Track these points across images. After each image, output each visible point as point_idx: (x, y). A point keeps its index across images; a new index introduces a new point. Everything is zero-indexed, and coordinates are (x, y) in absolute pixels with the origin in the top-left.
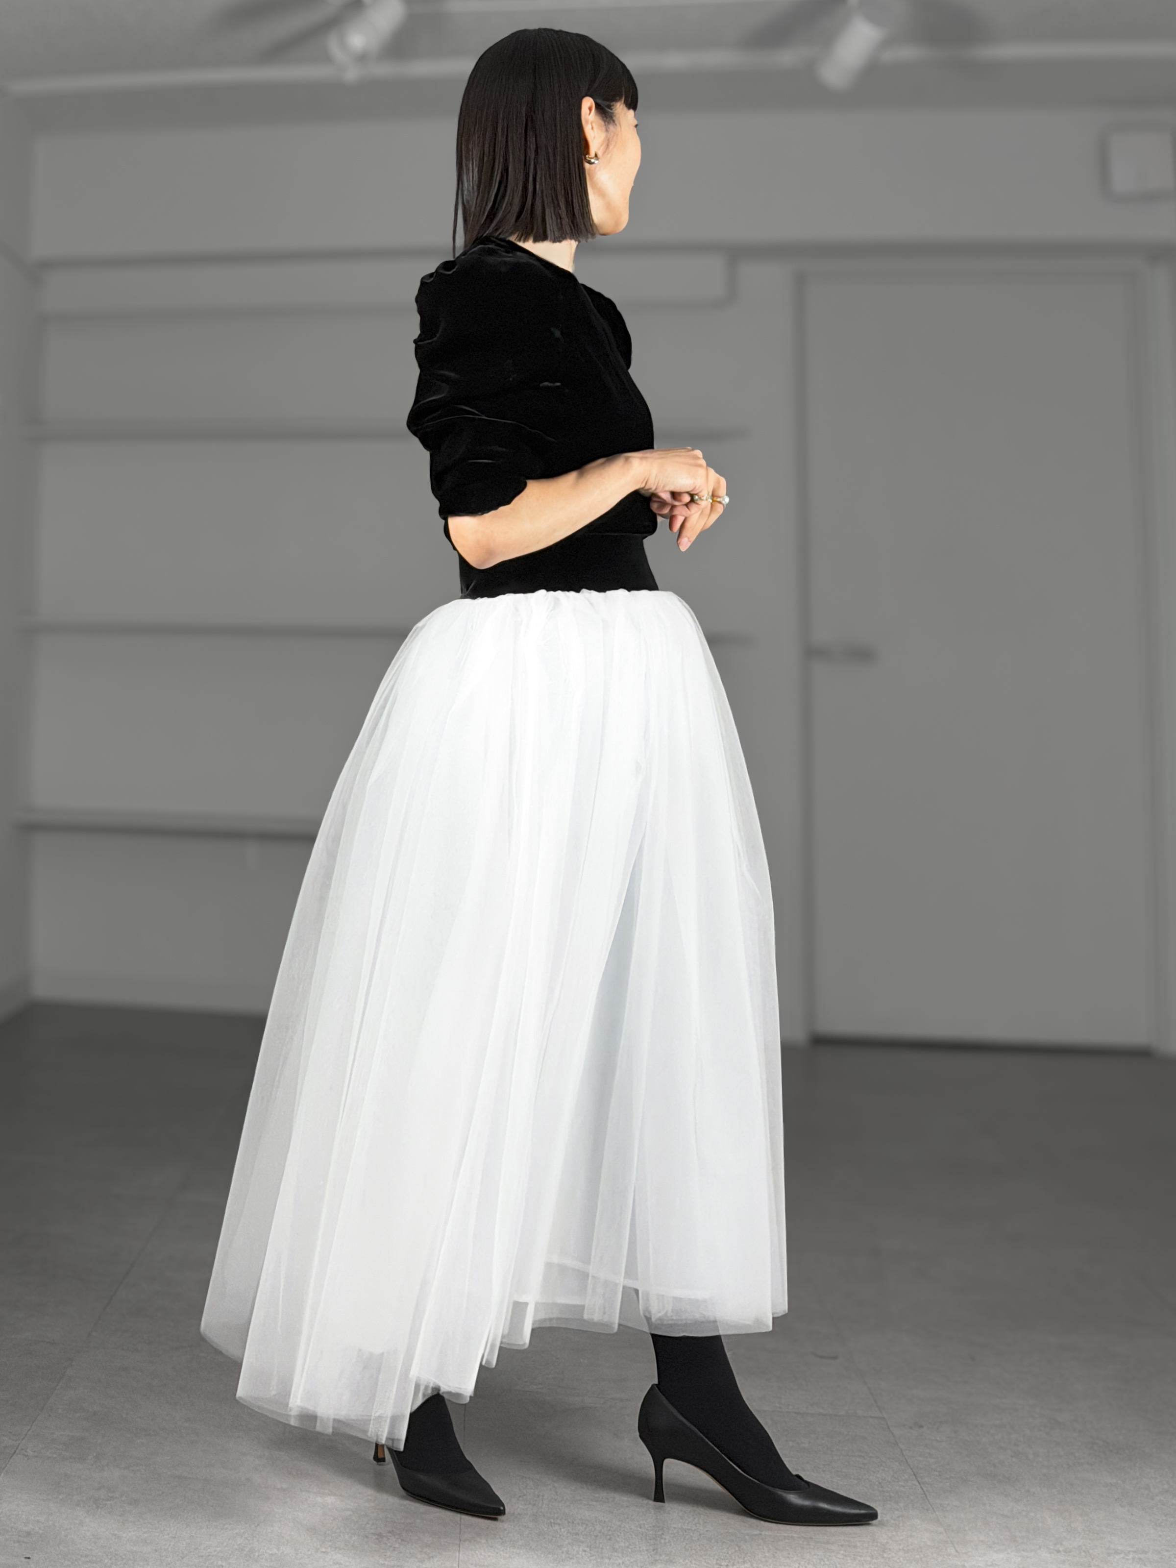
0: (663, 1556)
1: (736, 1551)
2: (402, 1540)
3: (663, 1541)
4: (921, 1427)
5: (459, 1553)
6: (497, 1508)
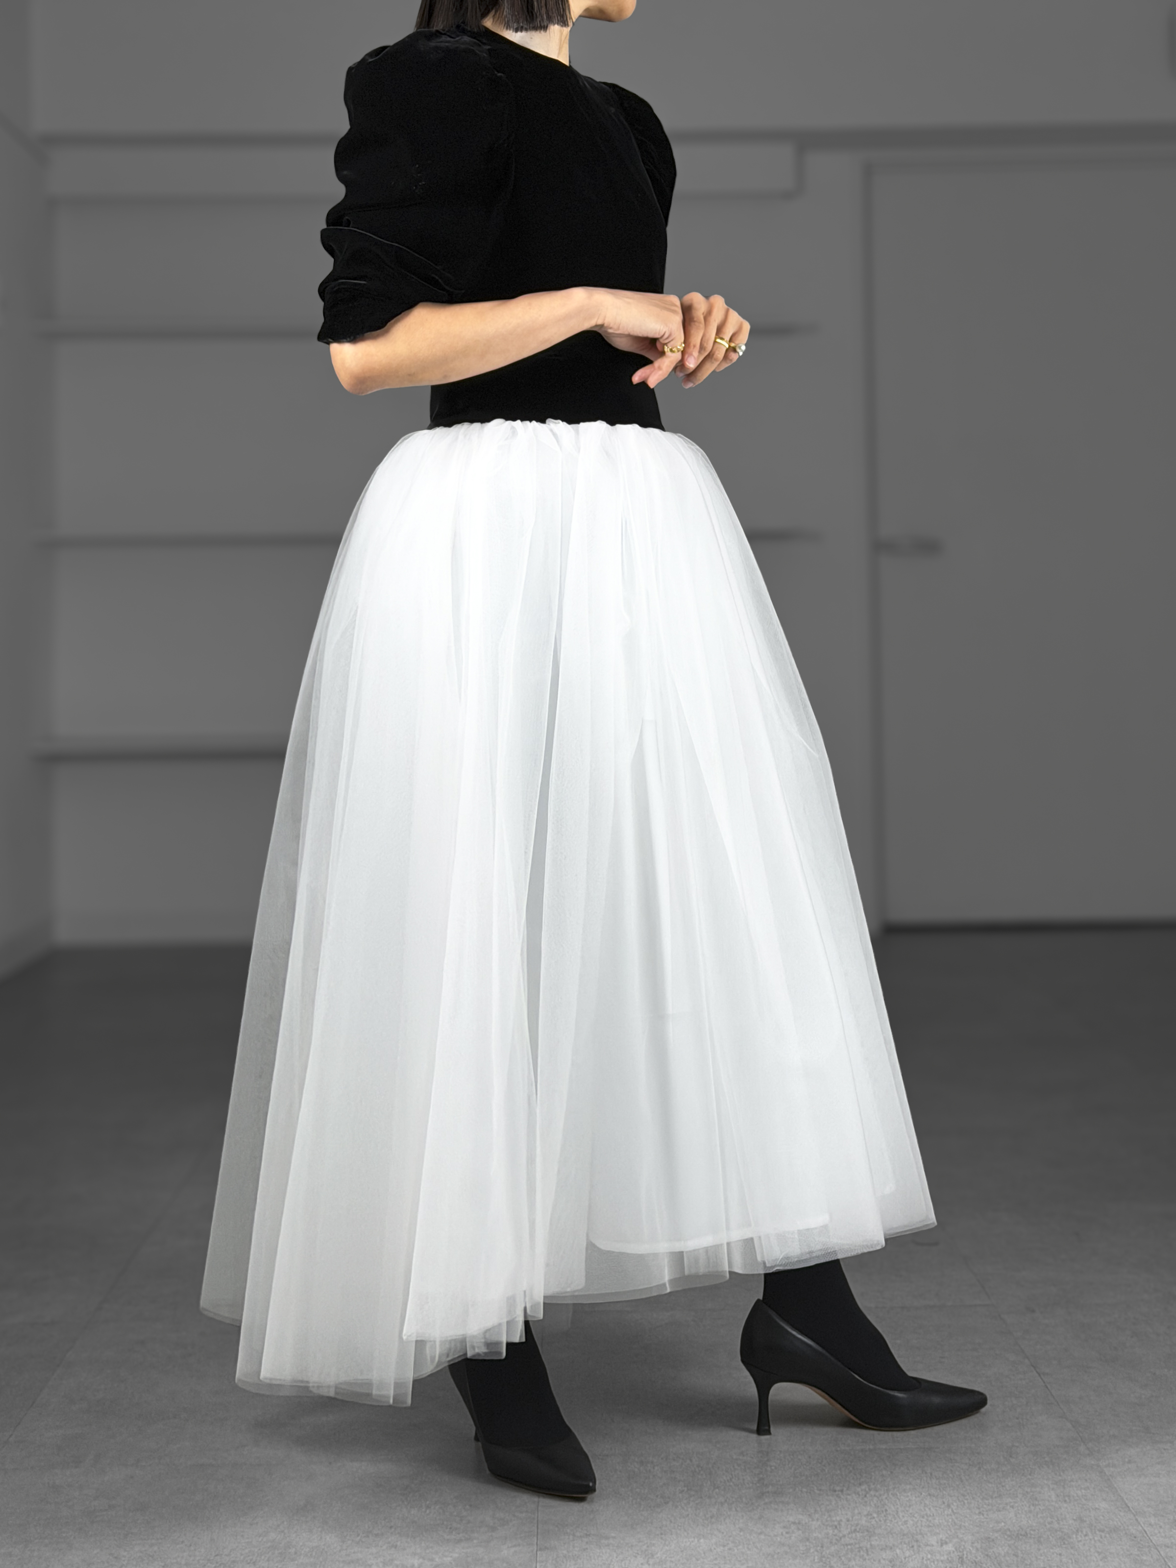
0: (770, 1487)
1: (851, 1472)
2: (471, 1506)
3: (769, 1469)
4: (1033, 1311)
5: (538, 1512)
6: (588, 1486)
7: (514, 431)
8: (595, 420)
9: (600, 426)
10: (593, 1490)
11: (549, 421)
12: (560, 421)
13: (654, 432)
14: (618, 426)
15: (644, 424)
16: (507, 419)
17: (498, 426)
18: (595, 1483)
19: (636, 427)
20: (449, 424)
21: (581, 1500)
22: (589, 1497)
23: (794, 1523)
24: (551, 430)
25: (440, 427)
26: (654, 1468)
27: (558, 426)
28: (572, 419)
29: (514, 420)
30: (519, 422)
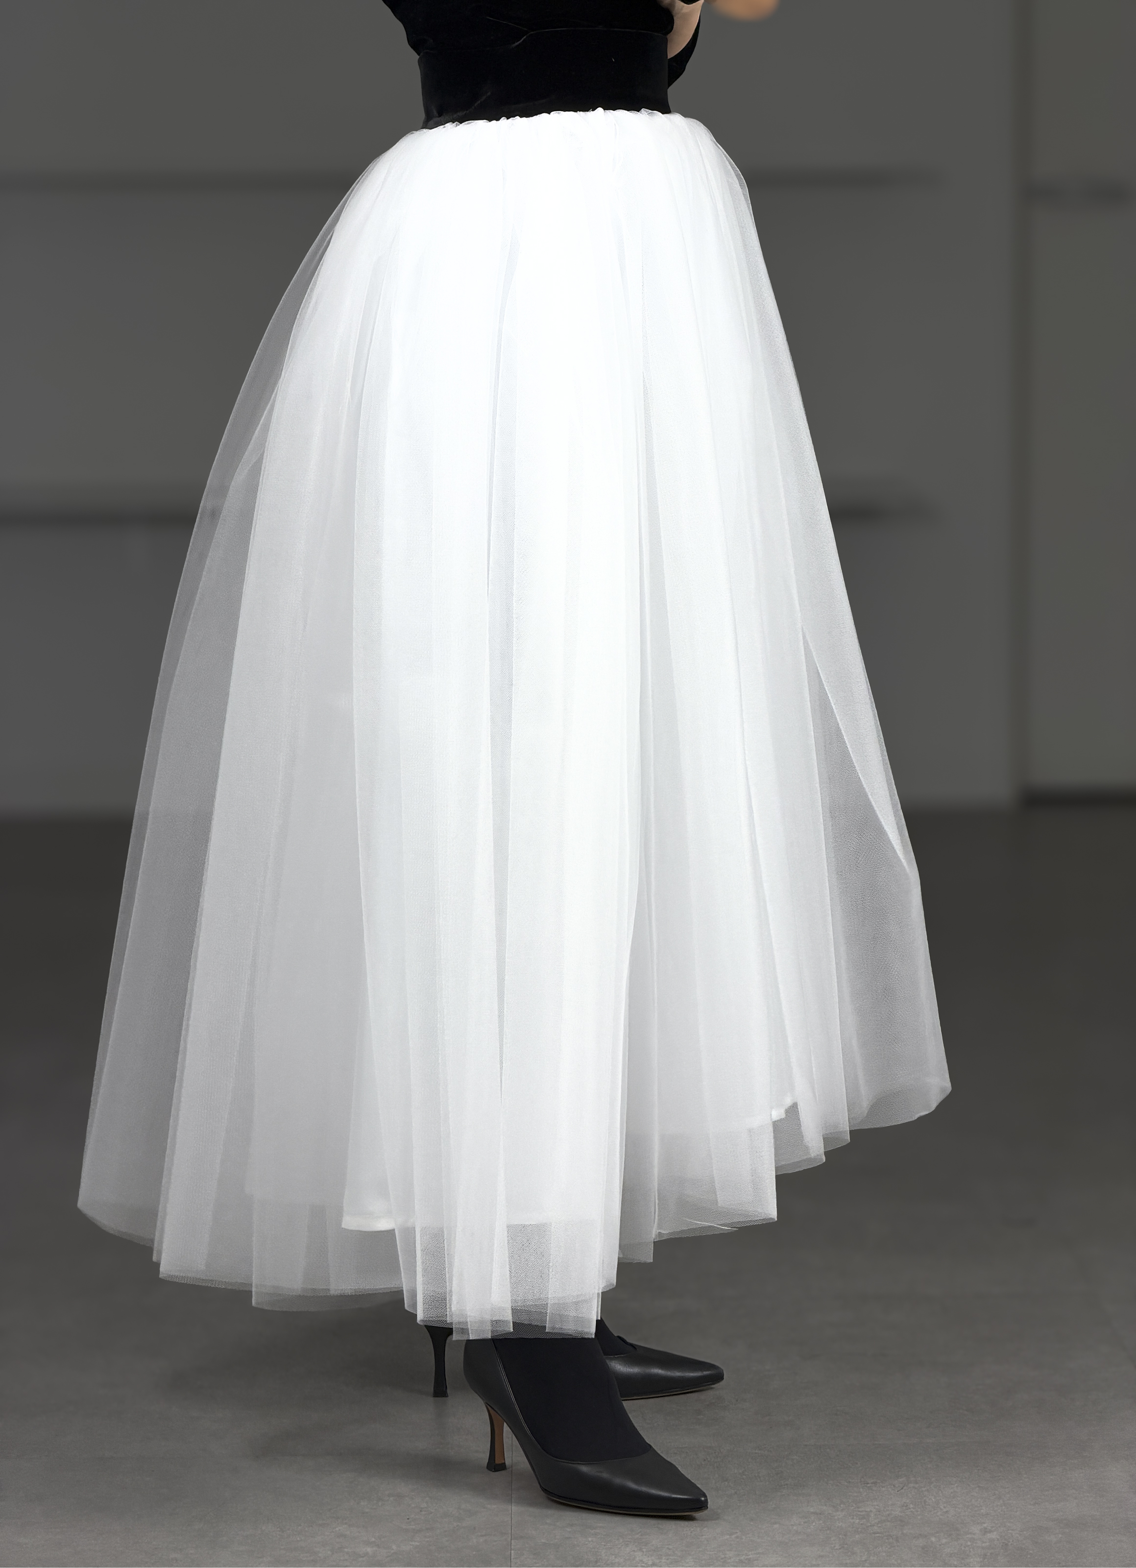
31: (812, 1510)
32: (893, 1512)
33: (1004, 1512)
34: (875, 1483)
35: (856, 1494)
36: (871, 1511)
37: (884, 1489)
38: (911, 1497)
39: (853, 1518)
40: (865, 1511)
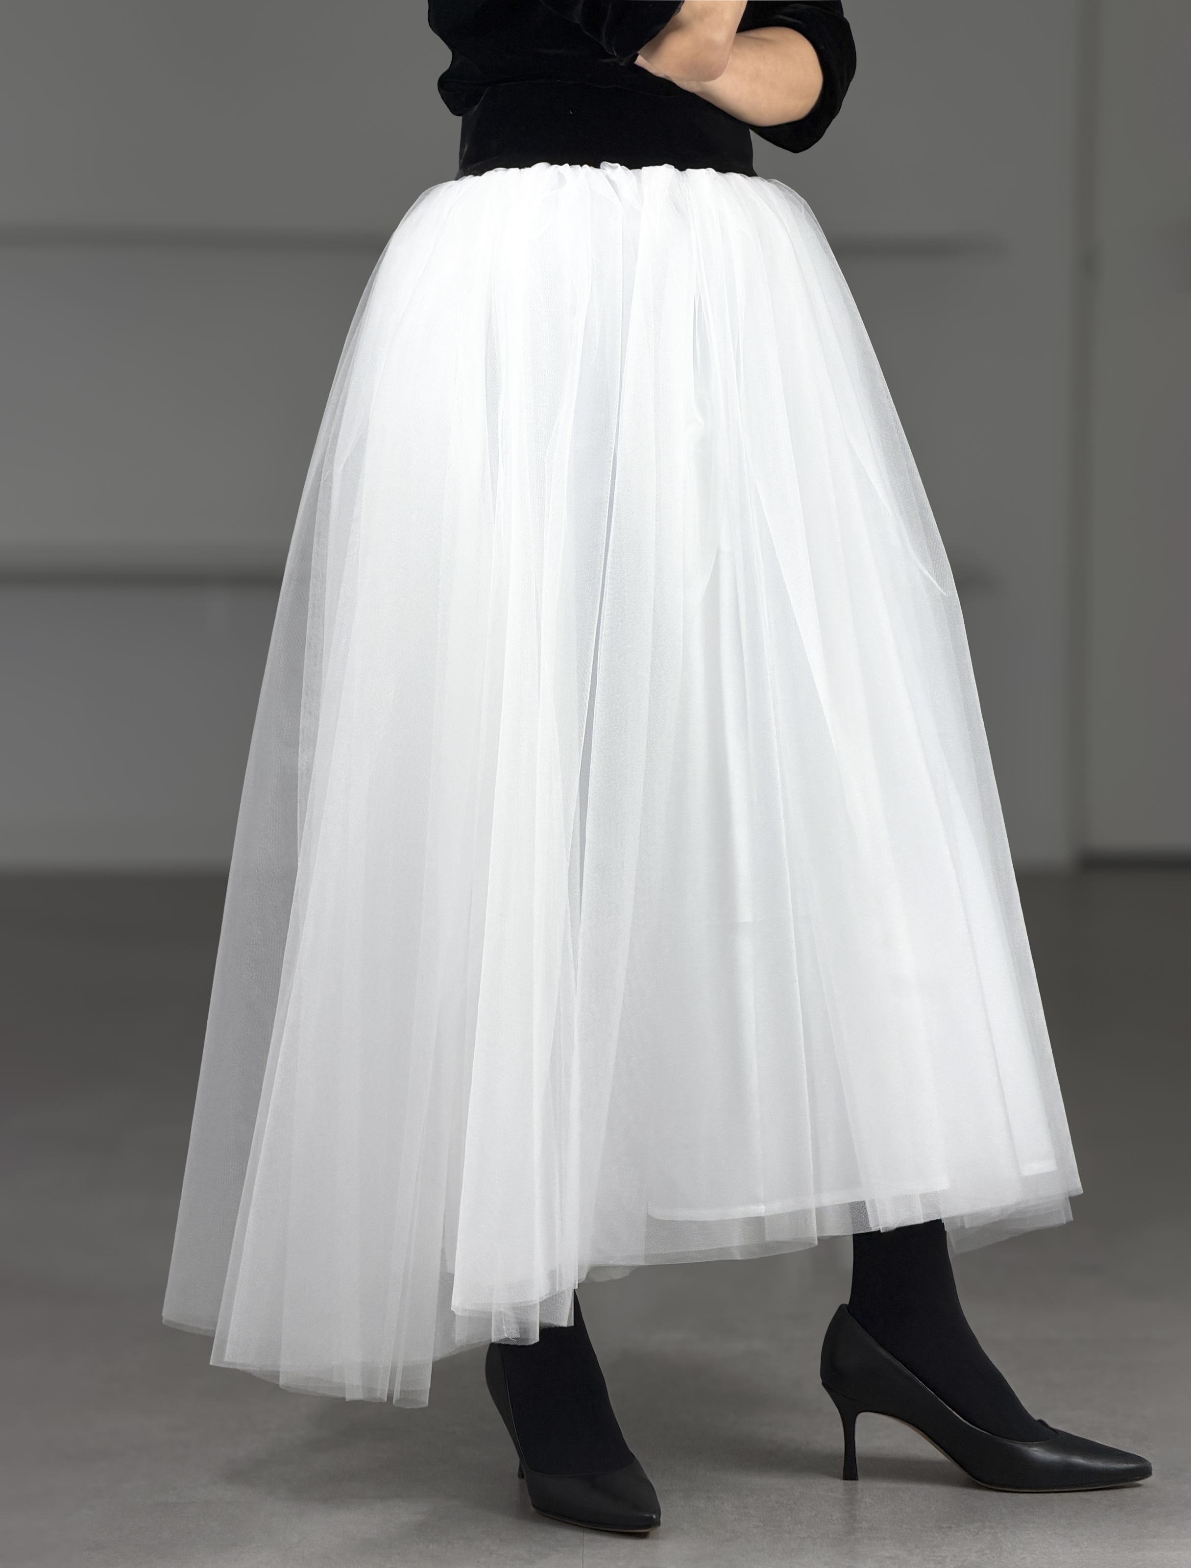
6: (651, 1518)
7: (561, 177)
8: (661, 164)
9: (666, 171)
10: (657, 1523)
11: (606, 165)
12: (617, 165)
13: (736, 179)
14: (689, 171)
15: (722, 168)
16: (552, 163)
17: (541, 169)
18: (659, 1514)
19: (711, 171)
20: (479, 172)
21: (644, 1536)
22: (652, 1531)
23: (890, 1558)
24: (607, 177)
25: (469, 176)
26: (723, 1504)
27: (614, 172)
28: (634, 162)
29: (561, 164)
30: (567, 165)
31: (887, 1555)
32: (969, 1558)
33: (1082, 1560)
34: (950, 1528)
35: (930, 1539)
36: (947, 1556)
37: (959, 1534)
38: (986, 1542)
39: (928, 1564)
40: (941, 1556)
